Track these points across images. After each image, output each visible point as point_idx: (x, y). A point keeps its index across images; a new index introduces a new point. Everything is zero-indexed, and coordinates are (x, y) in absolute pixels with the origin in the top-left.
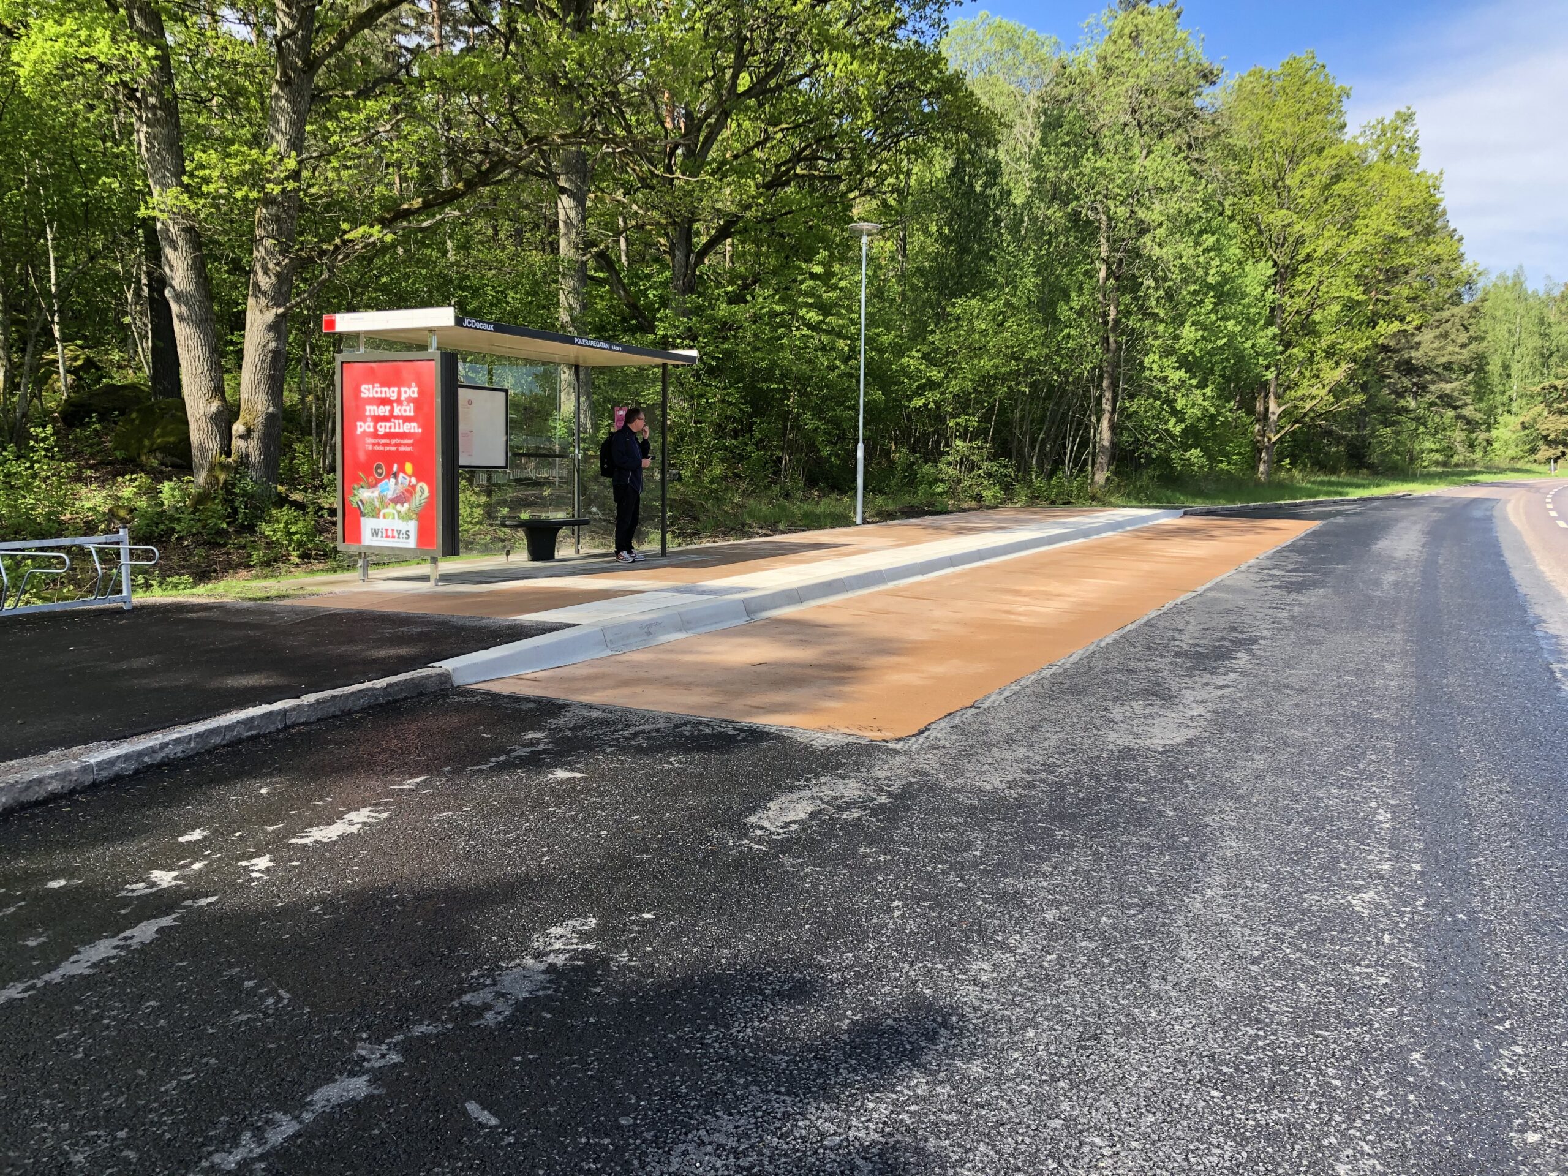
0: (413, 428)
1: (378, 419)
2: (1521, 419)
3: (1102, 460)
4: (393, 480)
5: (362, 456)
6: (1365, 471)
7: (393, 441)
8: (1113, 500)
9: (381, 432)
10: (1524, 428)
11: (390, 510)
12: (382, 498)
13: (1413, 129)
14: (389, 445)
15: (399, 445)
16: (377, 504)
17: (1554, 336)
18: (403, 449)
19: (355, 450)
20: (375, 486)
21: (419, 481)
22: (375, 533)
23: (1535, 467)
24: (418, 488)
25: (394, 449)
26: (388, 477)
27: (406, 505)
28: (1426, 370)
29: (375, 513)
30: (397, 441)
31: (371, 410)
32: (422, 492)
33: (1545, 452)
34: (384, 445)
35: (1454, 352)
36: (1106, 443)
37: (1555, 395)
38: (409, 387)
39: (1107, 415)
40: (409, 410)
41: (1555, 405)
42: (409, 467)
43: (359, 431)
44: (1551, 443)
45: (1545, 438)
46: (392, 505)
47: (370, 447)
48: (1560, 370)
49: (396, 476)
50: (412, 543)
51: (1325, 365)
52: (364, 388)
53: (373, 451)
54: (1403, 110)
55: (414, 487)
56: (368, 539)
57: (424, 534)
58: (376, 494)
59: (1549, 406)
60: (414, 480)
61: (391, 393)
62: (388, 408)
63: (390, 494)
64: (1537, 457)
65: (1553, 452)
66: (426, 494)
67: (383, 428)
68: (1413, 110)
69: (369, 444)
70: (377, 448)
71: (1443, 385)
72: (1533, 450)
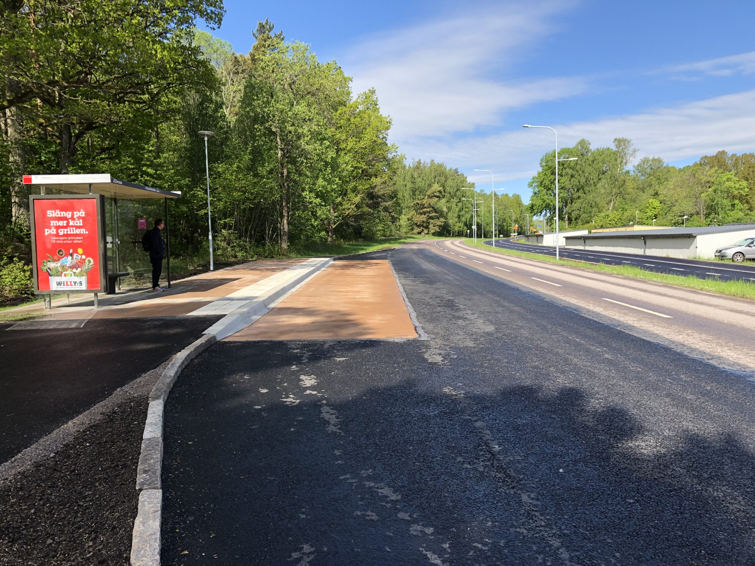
0: (83, 231)
1: (58, 228)
2: (407, 217)
3: (285, 238)
4: (70, 258)
5: (49, 246)
6: (362, 239)
7: (69, 238)
8: (291, 255)
9: (61, 233)
10: (408, 220)
11: (69, 272)
12: (63, 267)
13: (376, 97)
14: (68, 240)
15: (74, 240)
16: (60, 269)
17: (417, 183)
18: (76, 242)
19: (44, 244)
20: (59, 260)
21: (87, 257)
22: (59, 284)
23: (413, 236)
24: (86, 261)
25: (70, 242)
26: (67, 255)
27: (79, 269)
28: (379, 197)
29: (59, 274)
30: (72, 238)
31: (53, 223)
32: (89, 261)
33: (417, 230)
34: (63, 240)
35: (388, 190)
36: (286, 230)
37: (418, 207)
38: (79, 211)
39: (286, 218)
40: (80, 223)
41: (419, 211)
42: (80, 251)
43: (46, 234)
44: (419, 226)
45: (416, 224)
46: (70, 269)
47: (54, 242)
48: (419, 197)
49: (72, 255)
50: (84, 287)
51: (351, 195)
52: (48, 212)
53: (56, 243)
54: (371, 89)
55: (84, 260)
56: (54, 286)
57: (91, 282)
58: (59, 264)
59: (416, 211)
60: (84, 257)
61: (68, 215)
62: (65, 222)
63: (68, 264)
64: (414, 232)
65: (419, 230)
66: (92, 262)
67: (61, 232)
68: (375, 89)
69: (53, 240)
70: (58, 242)
71: (385, 203)
72: (412, 229)
